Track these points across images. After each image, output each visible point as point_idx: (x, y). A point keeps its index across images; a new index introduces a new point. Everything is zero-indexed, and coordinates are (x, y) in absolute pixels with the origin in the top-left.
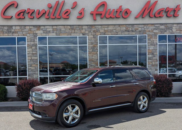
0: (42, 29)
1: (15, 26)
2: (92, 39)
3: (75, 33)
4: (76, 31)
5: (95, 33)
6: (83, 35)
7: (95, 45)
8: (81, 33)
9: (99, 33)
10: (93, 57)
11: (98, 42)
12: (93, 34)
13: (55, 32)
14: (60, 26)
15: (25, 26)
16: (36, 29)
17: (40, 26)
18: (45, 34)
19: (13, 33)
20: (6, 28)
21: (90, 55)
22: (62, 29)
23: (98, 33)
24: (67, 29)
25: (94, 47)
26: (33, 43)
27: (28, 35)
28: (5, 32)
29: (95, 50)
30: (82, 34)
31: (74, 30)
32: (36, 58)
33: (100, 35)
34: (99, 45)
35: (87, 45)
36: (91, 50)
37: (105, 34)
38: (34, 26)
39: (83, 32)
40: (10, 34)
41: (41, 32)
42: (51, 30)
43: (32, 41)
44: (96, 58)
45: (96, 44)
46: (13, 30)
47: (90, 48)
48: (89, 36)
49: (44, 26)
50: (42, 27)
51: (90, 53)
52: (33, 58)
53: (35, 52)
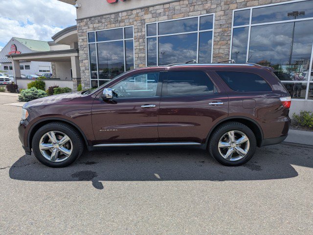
0: (151, 12)
1: (122, 12)
2: (222, 18)
3: (194, 11)
4: (196, 7)
5: (227, 7)
6: (207, 13)
7: (226, 29)
8: (205, 9)
9: (235, 5)
10: (221, 51)
11: (231, 23)
12: (223, 8)
13: (167, 13)
14: (174, 4)
15: (132, 10)
16: (143, 13)
17: (148, 7)
18: (154, 19)
19: (120, 22)
20: (113, 16)
21: (215, 47)
22: (177, 8)
23: (233, 6)
24: (184, 6)
25: (224, 31)
26: (140, 34)
27: (135, 23)
28: (112, 23)
29: (225, 37)
30: (205, 12)
31: (193, 7)
32: (143, 55)
33: (237, 8)
34: (233, 27)
35: (213, 30)
36: (219, 37)
37: (246, 6)
38: (141, 8)
39: (207, 7)
40: (117, 25)
41: (150, 16)
42: (161, 11)
43: (139, 31)
44: (225, 52)
45: (228, 27)
46: (119, 19)
47: (217, 34)
48: (217, 14)
49: (153, 6)
50: (151, 9)
51: (216, 43)
52: (140, 55)
53: (142, 47)
